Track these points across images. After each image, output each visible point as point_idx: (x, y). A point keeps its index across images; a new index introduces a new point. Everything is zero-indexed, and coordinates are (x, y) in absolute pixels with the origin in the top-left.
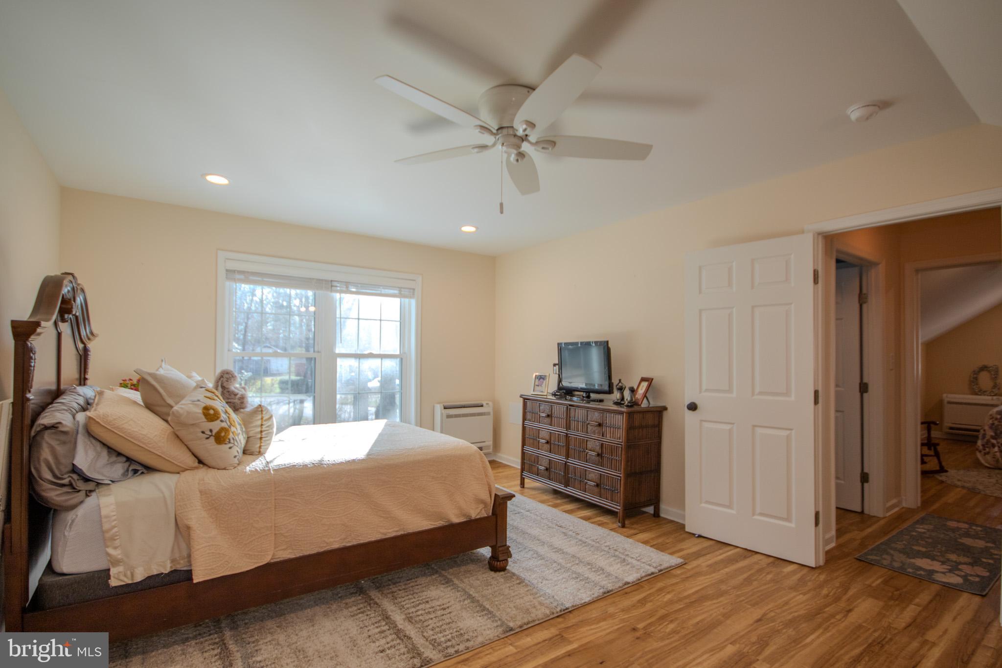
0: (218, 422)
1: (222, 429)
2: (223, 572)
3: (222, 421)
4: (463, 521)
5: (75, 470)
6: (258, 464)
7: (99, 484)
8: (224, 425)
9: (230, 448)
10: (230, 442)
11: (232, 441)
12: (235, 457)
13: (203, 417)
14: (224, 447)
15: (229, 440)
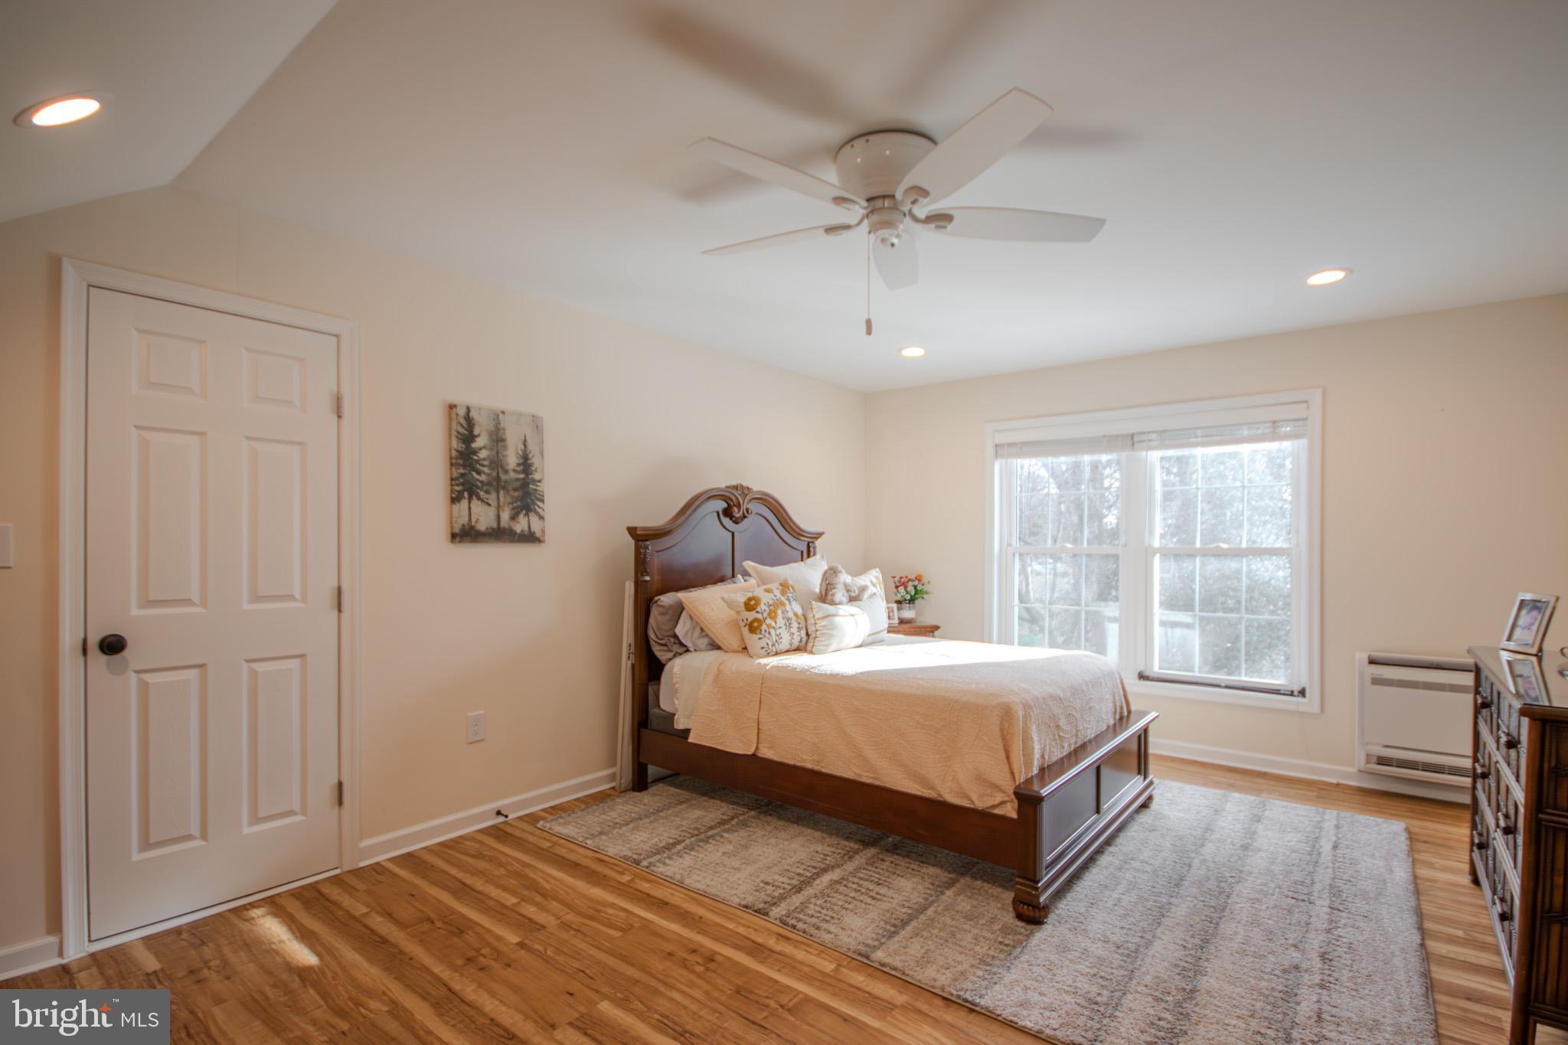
0: (754, 612)
1: (756, 620)
2: (714, 744)
3: (757, 612)
4: (968, 805)
5: (676, 636)
6: (800, 661)
7: (688, 651)
8: (759, 616)
9: (760, 639)
10: (760, 633)
11: (763, 632)
12: (763, 648)
13: (743, 605)
14: (755, 637)
15: (761, 630)
